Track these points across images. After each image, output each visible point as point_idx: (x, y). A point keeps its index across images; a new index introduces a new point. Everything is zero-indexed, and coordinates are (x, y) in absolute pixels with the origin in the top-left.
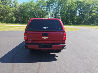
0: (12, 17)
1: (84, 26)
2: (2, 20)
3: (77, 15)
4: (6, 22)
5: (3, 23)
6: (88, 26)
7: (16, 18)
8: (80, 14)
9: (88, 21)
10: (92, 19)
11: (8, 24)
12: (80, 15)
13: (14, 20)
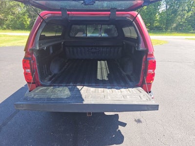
0: (24, 15)
1: (176, 34)
2: (3, 24)
3: (160, 11)
4: (11, 27)
5: (5, 29)
6: (184, 34)
7: (31, 18)
8: (168, 7)
9: (185, 22)
10: (193, 19)
11: (14, 31)
12: (167, 9)
13: (28, 23)
